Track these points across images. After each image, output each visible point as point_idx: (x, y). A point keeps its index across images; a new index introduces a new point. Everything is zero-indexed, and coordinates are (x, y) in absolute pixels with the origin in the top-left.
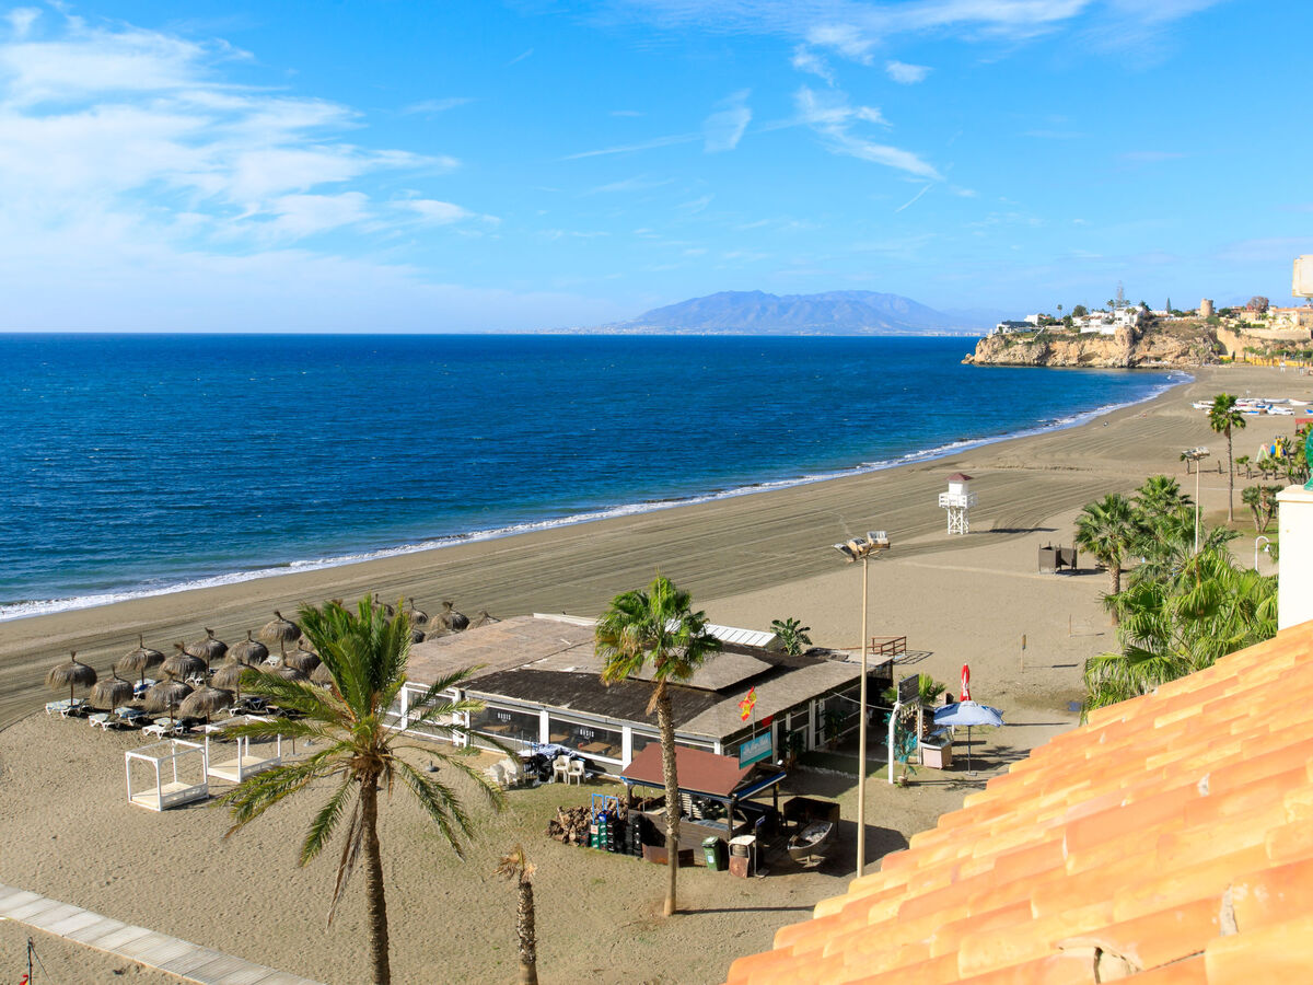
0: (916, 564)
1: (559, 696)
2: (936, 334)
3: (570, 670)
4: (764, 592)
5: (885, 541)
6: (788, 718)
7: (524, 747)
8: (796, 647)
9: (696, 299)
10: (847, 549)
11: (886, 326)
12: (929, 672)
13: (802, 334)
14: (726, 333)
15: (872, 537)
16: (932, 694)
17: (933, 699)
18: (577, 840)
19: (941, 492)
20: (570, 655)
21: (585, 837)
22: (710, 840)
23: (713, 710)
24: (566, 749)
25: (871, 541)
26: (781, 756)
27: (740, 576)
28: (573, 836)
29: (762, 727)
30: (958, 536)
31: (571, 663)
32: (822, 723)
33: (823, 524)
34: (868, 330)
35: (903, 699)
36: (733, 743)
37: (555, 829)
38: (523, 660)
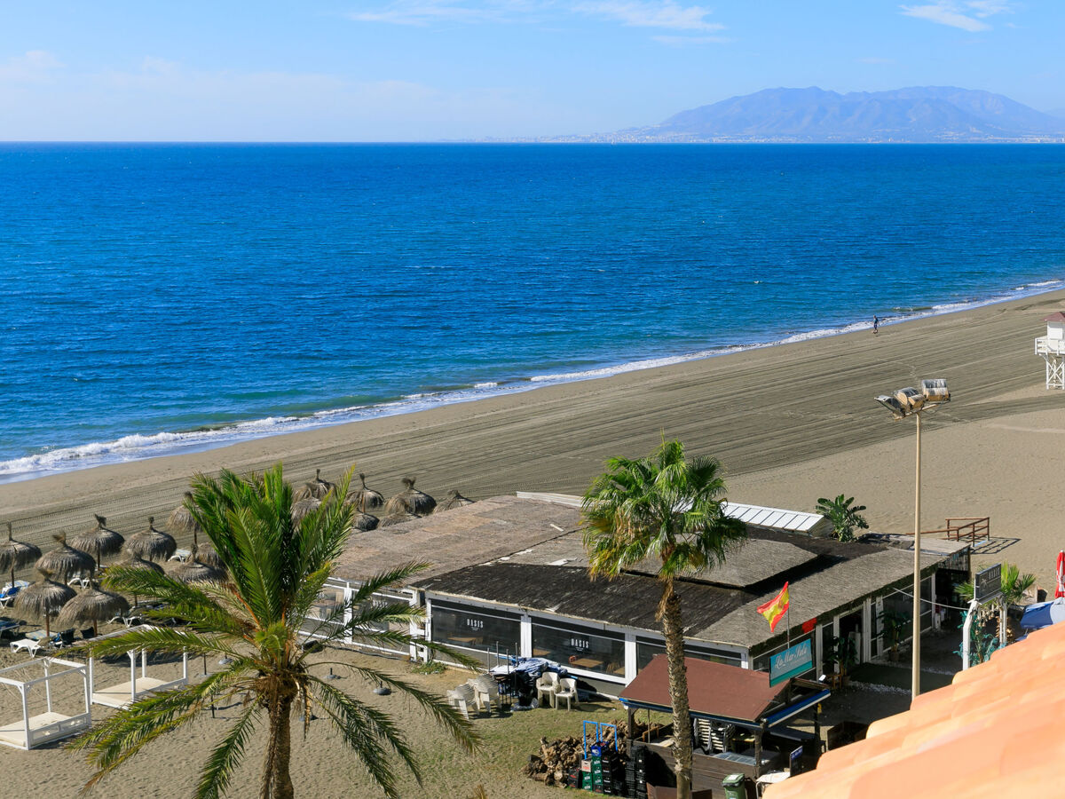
0: (1006, 427)
1: (545, 596)
2: (1038, 140)
3: (560, 563)
4: (812, 464)
5: (944, 391)
6: (836, 621)
7: (501, 662)
8: (848, 532)
9: (736, 98)
10: (894, 402)
11: (975, 131)
12: (1013, 562)
13: (870, 142)
14: (775, 140)
15: (927, 387)
16: (1018, 588)
17: (1019, 594)
18: (564, 780)
19: (1039, 336)
20: (561, 544)
21: (574, 776)
22: (733, 778)
23: (740, 612)
24: (555, 665)
25: (926, 392)
26: (828, 670)
27: (783, 444)
28: (559, 775)
29: (799, 633)
30: (1058, 392)
31: (561, 554)
32: (880, 627)
33: (890, 377)
34: (952, 136)
35: (981, 597)
36: (763, 653)
37: (536, 767)
38: (501, 552)
